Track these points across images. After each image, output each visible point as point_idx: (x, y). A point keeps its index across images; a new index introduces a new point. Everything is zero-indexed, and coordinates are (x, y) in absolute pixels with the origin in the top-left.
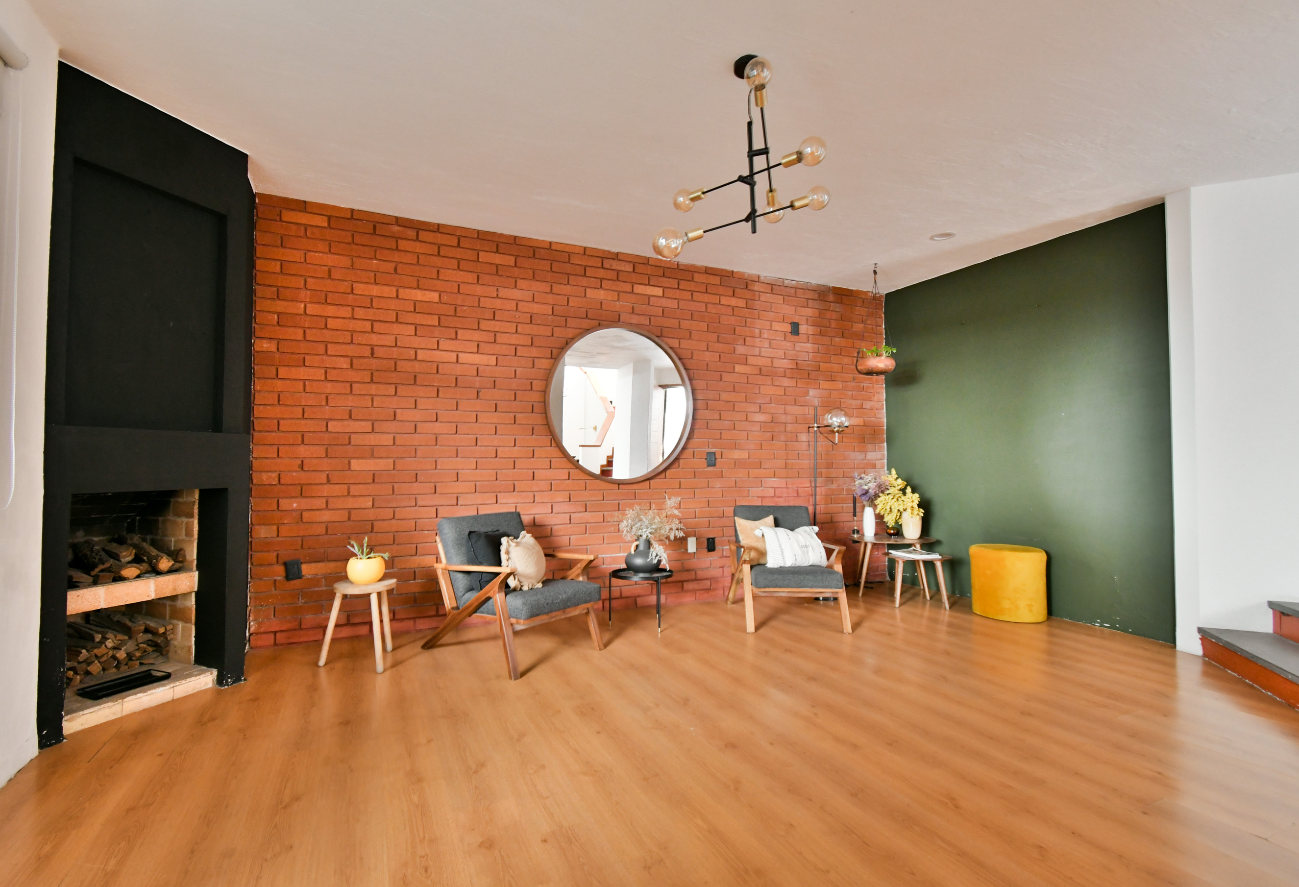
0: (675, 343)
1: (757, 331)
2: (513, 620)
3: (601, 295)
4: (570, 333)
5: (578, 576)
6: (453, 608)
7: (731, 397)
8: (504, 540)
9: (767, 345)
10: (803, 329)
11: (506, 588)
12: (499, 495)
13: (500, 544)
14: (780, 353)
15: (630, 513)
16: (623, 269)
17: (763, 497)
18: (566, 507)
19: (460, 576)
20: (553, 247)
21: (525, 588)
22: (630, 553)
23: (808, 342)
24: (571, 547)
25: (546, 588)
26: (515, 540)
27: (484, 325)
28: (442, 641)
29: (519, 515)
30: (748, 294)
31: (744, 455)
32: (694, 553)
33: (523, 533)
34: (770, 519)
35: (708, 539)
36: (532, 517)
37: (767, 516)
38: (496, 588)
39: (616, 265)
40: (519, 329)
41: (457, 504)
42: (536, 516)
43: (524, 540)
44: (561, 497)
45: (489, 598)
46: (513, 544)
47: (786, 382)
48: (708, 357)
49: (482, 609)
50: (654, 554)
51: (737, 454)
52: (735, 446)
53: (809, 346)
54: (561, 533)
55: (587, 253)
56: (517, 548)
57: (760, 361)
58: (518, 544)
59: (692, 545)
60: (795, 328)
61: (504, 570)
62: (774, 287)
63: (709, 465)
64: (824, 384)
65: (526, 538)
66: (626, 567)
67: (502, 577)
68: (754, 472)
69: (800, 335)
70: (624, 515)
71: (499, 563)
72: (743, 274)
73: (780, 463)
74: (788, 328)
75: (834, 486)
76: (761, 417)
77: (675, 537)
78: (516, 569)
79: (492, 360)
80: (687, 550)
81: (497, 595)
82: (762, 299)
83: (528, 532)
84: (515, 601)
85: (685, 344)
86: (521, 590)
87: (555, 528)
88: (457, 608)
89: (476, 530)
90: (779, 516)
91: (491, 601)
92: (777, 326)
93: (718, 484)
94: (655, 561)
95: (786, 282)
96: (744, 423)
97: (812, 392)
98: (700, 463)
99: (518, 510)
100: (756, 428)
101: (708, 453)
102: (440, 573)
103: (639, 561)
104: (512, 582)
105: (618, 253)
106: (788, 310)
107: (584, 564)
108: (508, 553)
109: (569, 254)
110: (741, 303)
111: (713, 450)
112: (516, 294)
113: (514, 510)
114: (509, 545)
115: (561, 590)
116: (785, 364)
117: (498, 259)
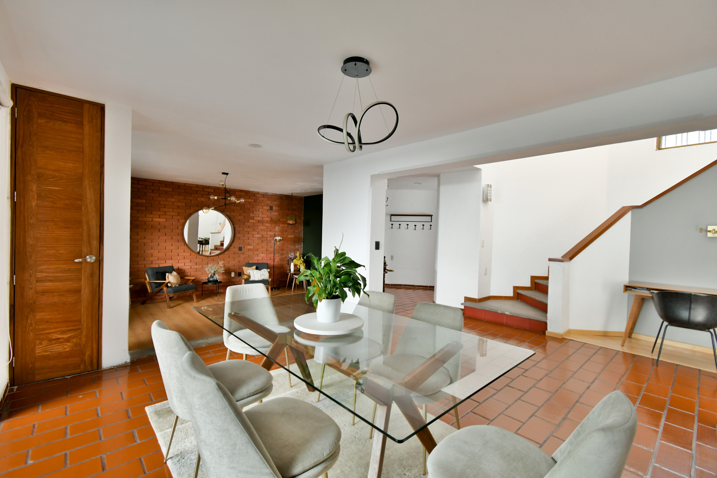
0: (228, 214)
1: (258, 209)
2: (169, 294)
3: (203, 199)
4: (191, 211)
5: (190, 283)
6: (151, 292)
7: (248, 230)
8: (167, 274)
9: (261, 213)
10: (274, 208)
11: (167, 286)
12: (166, 261)
13: (166, 275)
14: (266, 216)
15: (210, 265)
16: (210, 191)
17: (258, 260)
18: (190, 264)
19: (153, 284)
20: (186, 185)
21: (173, 286)
22: (209, 277)
23: (276, 212)
24: (191, 276)
25: (179, 286)
26: (170, 274)
27: (161, 209)
28: (146, 303)
29: (173, 267)
30: (254, 198)
31: (252, 247)
32: (234, 277)
33: (174, 272)
34: (254, 267)
35: (239, 273)
36: (178, 267)
37: (254, 266)
38: (164, 286)
39: (208, 190)
40: (174, 211)
41: (152, 264)
42: (179, 267)
43: (173, 274)
44: (188, 261)
45: (162, 289)
46: (169, 275)
47: (268, 225)
48: (240, 218)
49: (160, 292)
50: (215, 277)
51: (249, 247)
52: (249, 244)
53: (276, 213)
54: (188, 272)
55: (198, 186)
56: (171, 276)
57: (259, 219)
58: (171, 275)
59: (233, 275)
60: (271, 208)
61: (167, 281)
62: (264, 195)
63: (239, 251)
64: (281, 225)
65: (174, 273)
66: (207, 281)
67: (166, 283)
68: (255, 252)
69: (273, 210)
70: (208, 266)
71: (165, 280)
72: (253, 192)
73: (265, 249)
74: (268, 208)
75: (284, 256)
76: (258, 236)
77: (222, 272)
78: (170, 281)
79: (164, 220)
80: (231, 276)
81: (165, 288)
82: (259, 199)
83: (175, 272)
84: (170, 290)
85: (232, 214)
86: (172, 287)
87: (185, 270)
88: (152, 292)
89: (158, 271)
90: (258, 266)
91: (163, 290)
92: (265, 208)
93: (242, 256)
94: (215, 279)
95: (268, 194)
96: (252, 238)
97: (276, 228)
98: (236, 250)
99: (173, 265)
100: (257, 239)
101: (239, 247)
102: (147, 283)
103: (211, 279)
104: (169, 285)
105: (209, 186)
106: (269, 203)
107: (192, 280)
108: (168, 277)
109: (192, 187)
110: (252, 201)
111: (241, 246)
112: (173, 200)
113: (172, 265)
114: (168, 275)
115: (184, 287)
116: (268, 219)
117: (166, 189)
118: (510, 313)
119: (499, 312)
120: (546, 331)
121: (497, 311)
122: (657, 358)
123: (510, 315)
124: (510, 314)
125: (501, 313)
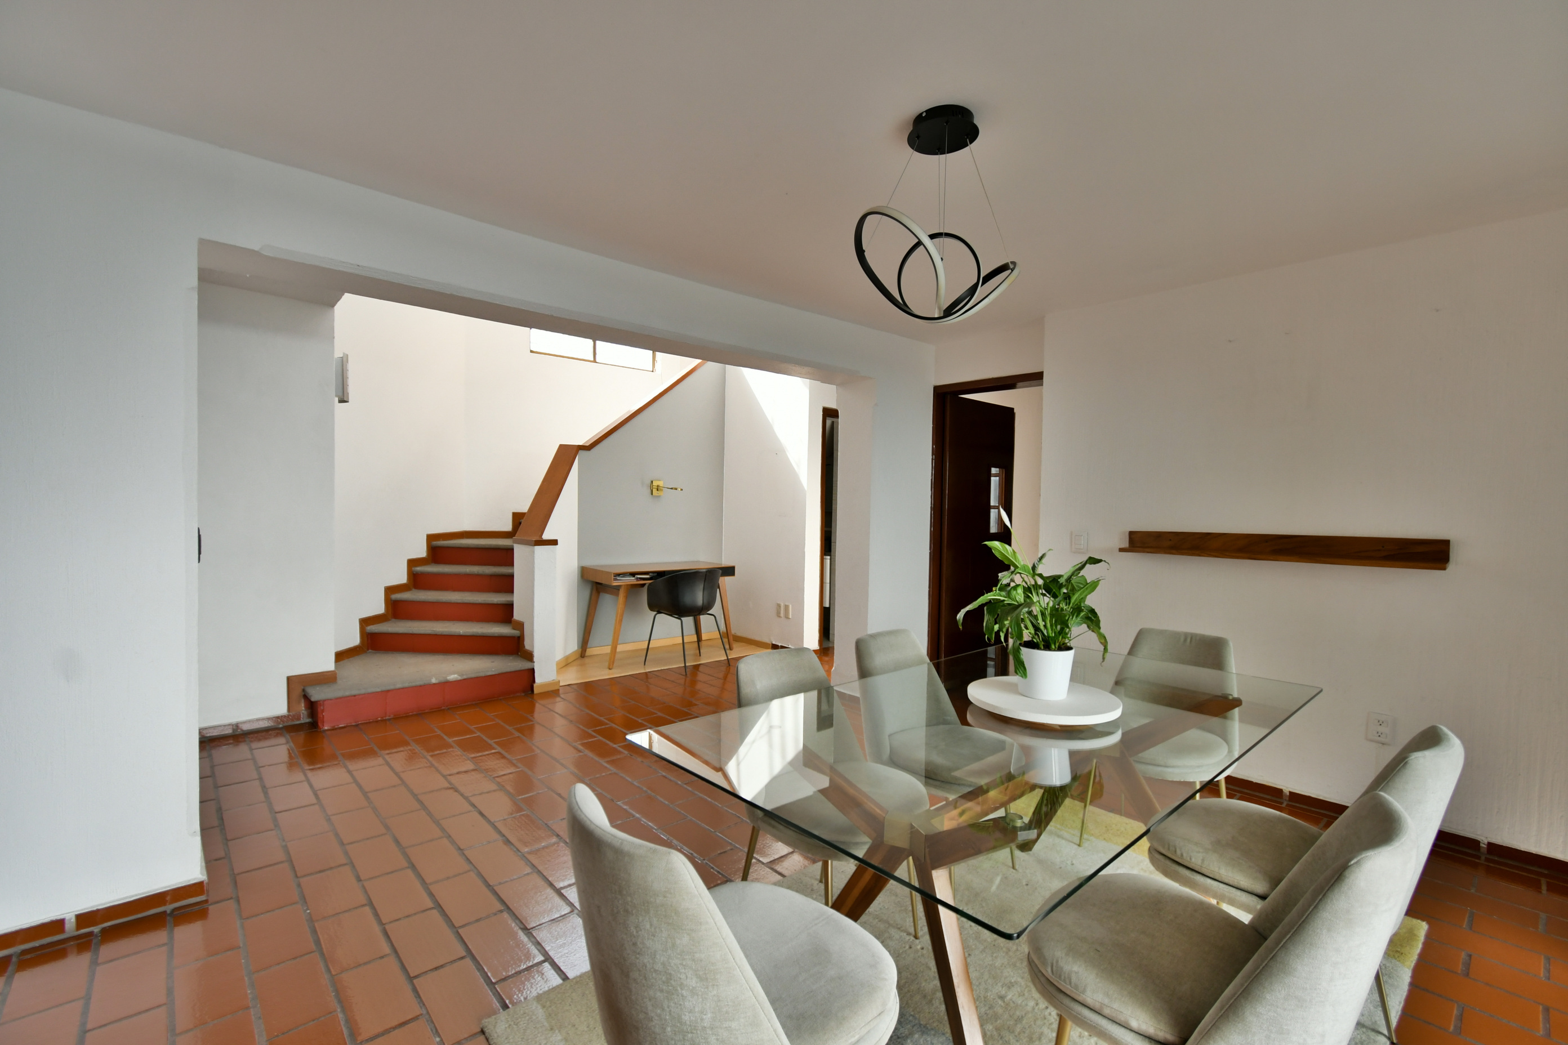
118: (459, 675)
119: (434, 681)
120: (535, 685)
121: (426, 682)
122: (683, 665)
123: (461, 680)
124: (459, 678)
125: (437, 682)
